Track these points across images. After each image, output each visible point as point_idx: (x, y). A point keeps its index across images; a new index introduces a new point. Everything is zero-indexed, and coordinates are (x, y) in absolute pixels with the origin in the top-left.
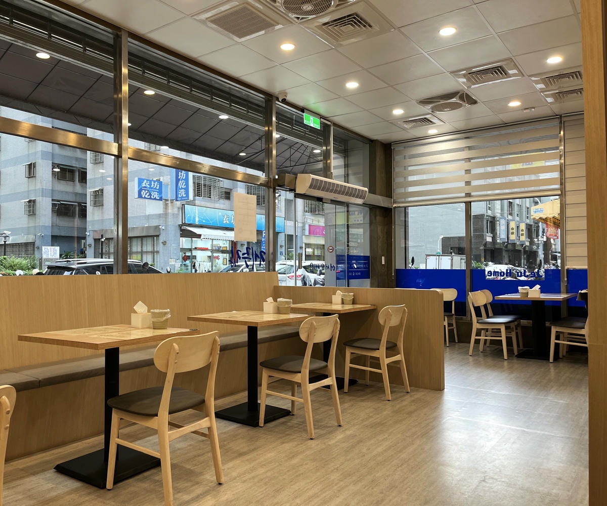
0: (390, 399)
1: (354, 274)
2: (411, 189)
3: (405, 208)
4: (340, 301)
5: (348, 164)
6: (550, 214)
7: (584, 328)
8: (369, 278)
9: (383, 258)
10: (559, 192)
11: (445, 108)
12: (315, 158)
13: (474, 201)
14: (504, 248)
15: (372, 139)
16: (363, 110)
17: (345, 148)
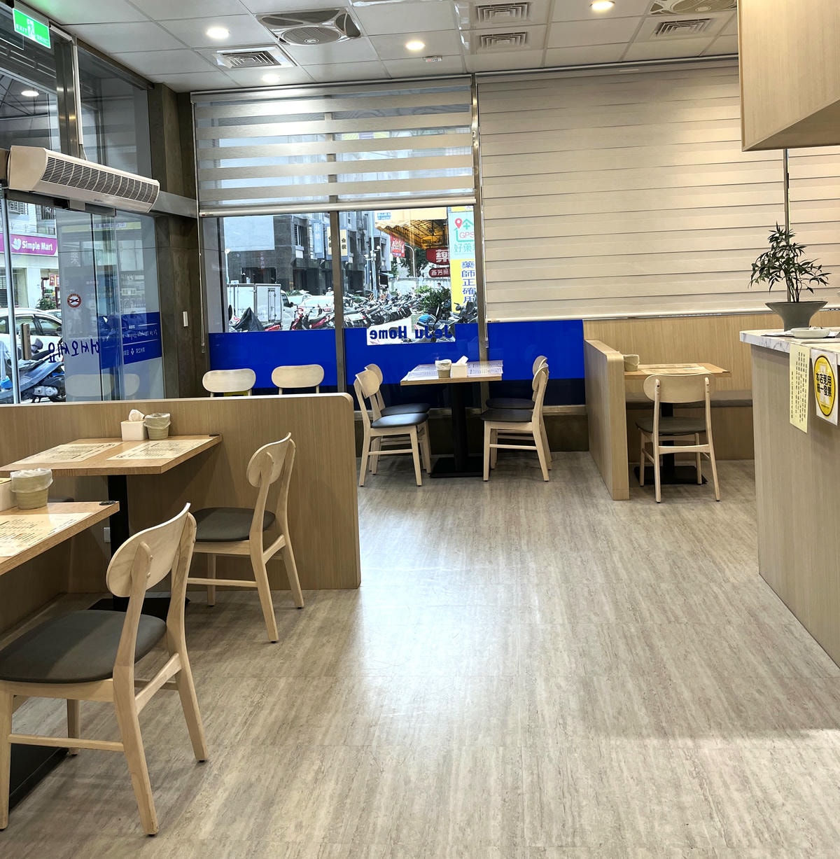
0: (277, 639)
1: (132, 353)
2: (226, 184)
3: (219, 218)
4: (140, 434)
5: (103, 126)
6: (400, 221)
7: (531, 421)
8: (161, 356)
9: (185, 314)
10: (473, 200)
11: (309, 39)
12: (22, 109)
13: (343, 211)
14: (320, 268)
15: (154, 82)
16: (147, 19)
17: (94, 92)
